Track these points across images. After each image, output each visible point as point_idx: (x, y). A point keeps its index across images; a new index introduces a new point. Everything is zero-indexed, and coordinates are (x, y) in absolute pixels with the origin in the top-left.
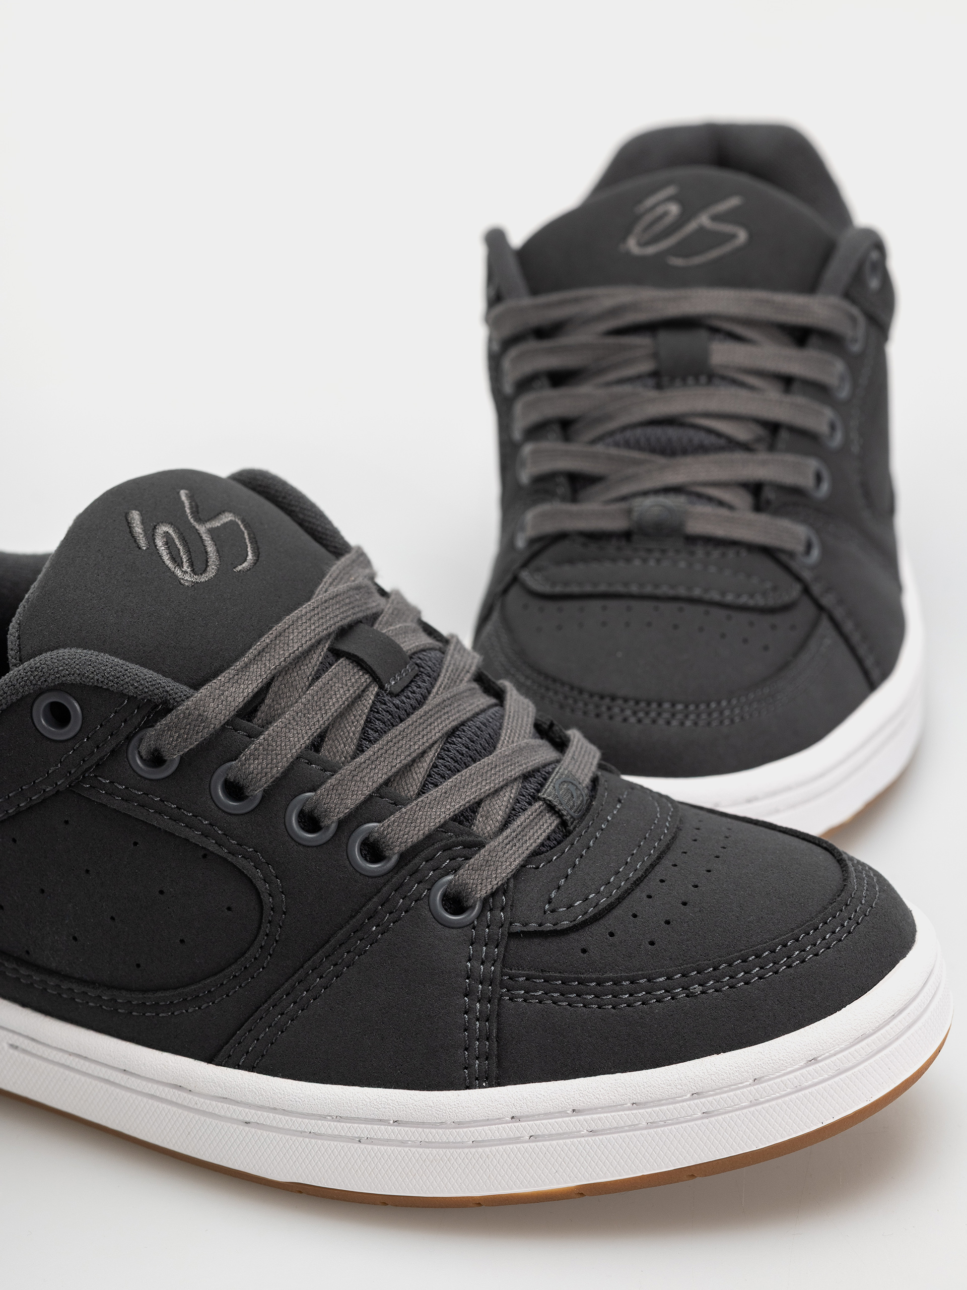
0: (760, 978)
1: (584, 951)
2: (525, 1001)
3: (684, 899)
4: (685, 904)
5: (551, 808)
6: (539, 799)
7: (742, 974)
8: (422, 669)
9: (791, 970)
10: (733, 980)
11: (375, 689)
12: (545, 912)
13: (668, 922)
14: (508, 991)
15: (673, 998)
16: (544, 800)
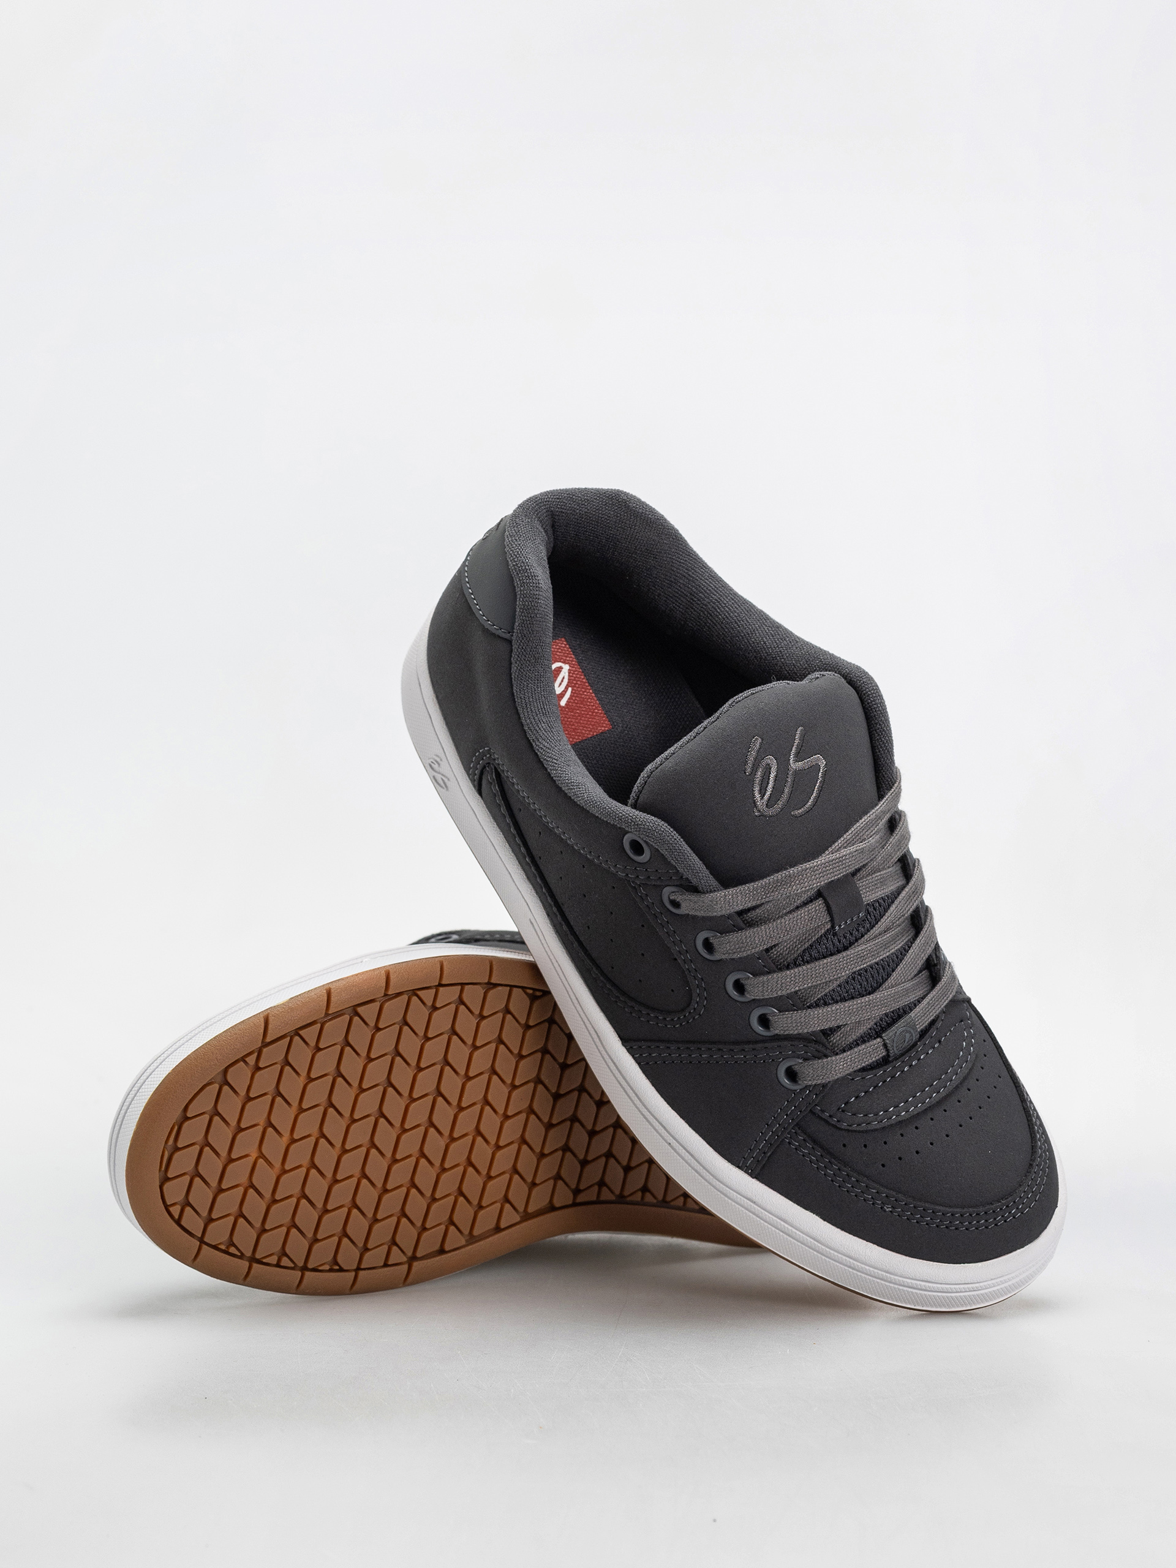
0: (927, 1224)
1: (844, 1145)
2: (796, 1149)
3: (919, 1150)
4: (917, 1152)
5: (885, 1045)
6: (881, 1037)
7: (919, 1216)
8: (869, 917)
9: (947, 1230)
10: (912, 1216)
11: (829, 926)
12: (839, 1109)
13: (900, 1159)
14: (791, 1137)
15: (873, 1204)
16: (884, 1040)
